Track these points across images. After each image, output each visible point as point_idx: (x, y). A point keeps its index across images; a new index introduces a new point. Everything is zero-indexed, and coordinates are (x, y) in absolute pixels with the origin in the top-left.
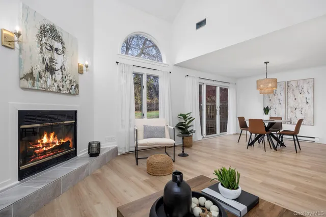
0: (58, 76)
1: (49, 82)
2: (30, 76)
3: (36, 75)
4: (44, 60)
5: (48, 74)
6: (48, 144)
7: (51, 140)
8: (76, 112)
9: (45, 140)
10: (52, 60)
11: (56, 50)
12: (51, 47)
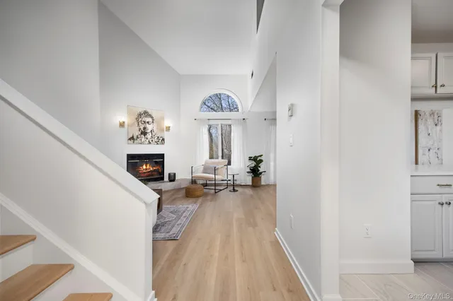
0: (149, 136)
1: (143, 139)
2: (132, 138)
3: (135, 137)
4: (140, 129)
5: (143, 136)
6: (146, 169)
7: (148, 167)
8: (164, 154)
9: (144, 167)
10: (145, 128)
11: (148, 122)
12: (145, 122)
